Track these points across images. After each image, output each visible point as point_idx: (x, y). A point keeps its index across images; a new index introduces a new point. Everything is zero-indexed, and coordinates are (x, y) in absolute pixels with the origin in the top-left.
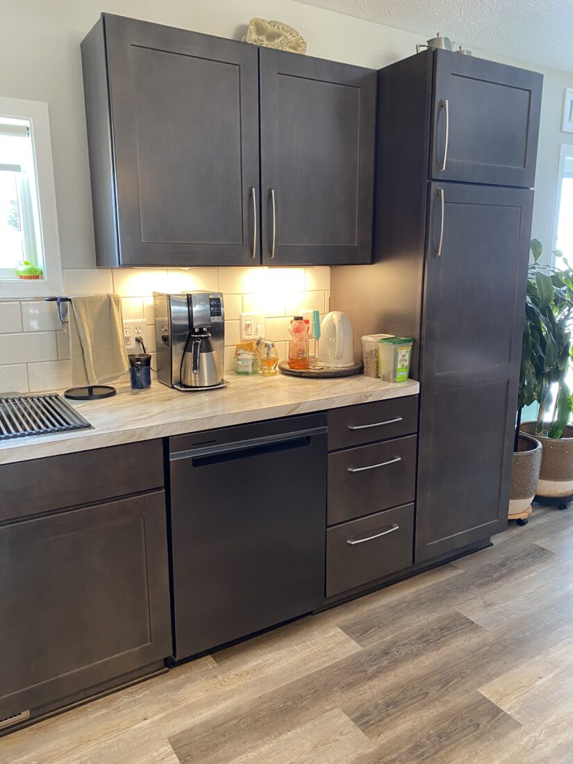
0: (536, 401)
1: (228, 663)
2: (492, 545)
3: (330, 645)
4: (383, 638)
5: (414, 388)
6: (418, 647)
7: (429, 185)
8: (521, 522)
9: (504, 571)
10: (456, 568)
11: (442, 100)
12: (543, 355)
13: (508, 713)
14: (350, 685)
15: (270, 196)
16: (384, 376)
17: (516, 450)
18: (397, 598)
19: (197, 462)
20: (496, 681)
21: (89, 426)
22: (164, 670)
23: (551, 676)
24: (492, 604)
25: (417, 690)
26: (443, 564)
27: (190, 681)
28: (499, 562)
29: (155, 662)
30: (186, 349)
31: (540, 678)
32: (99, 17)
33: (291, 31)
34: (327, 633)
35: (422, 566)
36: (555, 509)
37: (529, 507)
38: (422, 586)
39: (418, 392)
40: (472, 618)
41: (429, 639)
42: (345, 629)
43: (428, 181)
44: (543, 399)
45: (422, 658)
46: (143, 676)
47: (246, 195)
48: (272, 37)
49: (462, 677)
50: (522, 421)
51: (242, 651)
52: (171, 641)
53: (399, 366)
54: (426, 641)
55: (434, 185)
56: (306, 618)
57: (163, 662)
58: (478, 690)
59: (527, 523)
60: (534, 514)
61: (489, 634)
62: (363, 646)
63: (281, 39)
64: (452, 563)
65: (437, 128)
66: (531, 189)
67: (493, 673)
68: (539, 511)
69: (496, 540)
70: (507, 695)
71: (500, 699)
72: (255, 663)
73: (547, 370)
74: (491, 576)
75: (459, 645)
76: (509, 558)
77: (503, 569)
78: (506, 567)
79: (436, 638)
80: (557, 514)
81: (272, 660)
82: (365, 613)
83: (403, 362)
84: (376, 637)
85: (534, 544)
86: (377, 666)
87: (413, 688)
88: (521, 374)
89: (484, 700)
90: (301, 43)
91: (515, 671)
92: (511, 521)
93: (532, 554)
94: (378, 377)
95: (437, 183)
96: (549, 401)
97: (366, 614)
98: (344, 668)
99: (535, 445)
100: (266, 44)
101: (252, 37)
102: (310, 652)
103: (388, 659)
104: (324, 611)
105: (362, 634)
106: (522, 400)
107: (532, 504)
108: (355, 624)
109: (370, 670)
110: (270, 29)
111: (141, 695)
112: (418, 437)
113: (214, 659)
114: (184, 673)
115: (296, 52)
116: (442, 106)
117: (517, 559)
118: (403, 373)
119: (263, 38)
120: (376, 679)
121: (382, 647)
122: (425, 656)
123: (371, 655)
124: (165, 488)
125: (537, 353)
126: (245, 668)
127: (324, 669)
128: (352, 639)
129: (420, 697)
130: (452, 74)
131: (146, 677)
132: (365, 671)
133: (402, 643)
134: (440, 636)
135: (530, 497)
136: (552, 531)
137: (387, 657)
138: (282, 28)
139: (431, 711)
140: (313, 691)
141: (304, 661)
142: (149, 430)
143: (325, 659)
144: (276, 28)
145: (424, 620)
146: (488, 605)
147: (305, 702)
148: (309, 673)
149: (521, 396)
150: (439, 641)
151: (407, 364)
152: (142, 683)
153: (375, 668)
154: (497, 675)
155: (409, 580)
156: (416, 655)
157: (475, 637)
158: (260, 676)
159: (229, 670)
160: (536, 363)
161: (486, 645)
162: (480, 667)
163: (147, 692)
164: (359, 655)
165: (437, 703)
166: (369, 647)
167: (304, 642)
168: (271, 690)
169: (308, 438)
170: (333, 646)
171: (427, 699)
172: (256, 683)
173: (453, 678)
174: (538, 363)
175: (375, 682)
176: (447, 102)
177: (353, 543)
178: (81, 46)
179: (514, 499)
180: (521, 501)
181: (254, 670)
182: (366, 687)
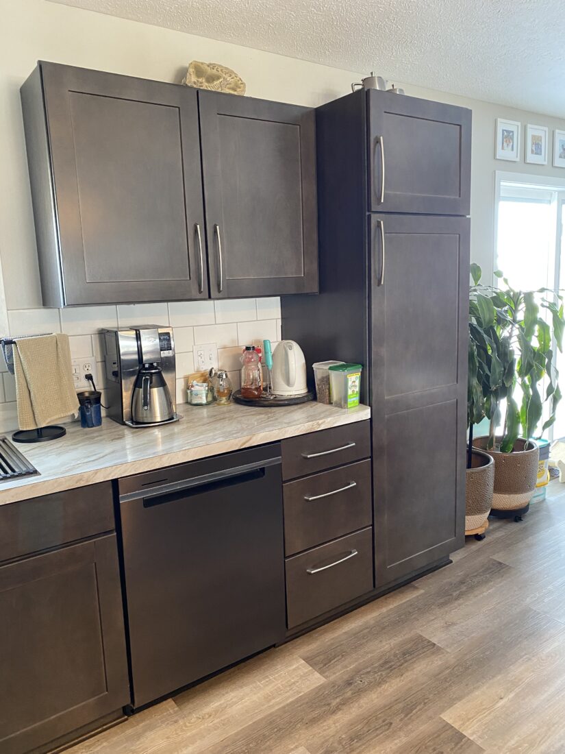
0: (486, 418)
1: (189, 706)
2: (451, 562)
3: (293, 678)
4: (346, 667)
5: (365, 414)
6: (381, 675)
7: (369, 217)
8: (478, 537)
9: (464, 588)
10: (416, 588)
11: (377, 137)
12: (489, 373)
13: (471, 738)
14: (314, 721)
15: (215, 231)
16: (336, 403)
17: (469, 466)
18: (360, 624)
19: (148, 502)
20: (458, 705)
21: (35, 472)
22: (123, 718)
23: (511, 695)
24: (453, 624)
25: (381, 721)
26: (403, 586)
27: (150, 728)
28: (458, 579)
29: (114, 712)
30: (137, 385)
31: (502, 698)
32: (36, 65)
33: (230, 73)
34: (291, 666)
35: (383, 589)
36: (511, 522)
37: (485, 522)
38: (384, 610)
39: (369, 417)
40: (434, 640)
41: (391, 665)
42: (309, 660)
43: (367, 213)
44: (492, 415)
45: (385, 686)
46: (100, 727)
47: (191, 232)
48: (211, 79)
49: (425, 703)
50: (474, 437)
51: (204, 691)
52: (129, 689)
53: (350, 392)
54: (388, 668)
55: (374, 218)
56: (268, 652)
57: (122, 711)
58: (441, 716)
59: (485, 537)
60: (491, 528)
61: (451, 656)
62: (326, 677)
63: (221, 80)
64: (413, 583)
65: (374, 163)
66: (467, 216)
67: (455, 696)
68: (496, 525)
69: (455, 557)
70: (469, 719)
71: (463, 724)
72: (217, 704)
73: (493, 388)
74: (451, 595)
75: (422, 669)
76: (468, 575)
77: (462, 586)
78: (465, 584)
79: (398, 664)
80: (513, 527)
81: (234, 700)
82: (327, 642)
83: (353, 389)
84: (339, 667)
85: (491, 559)
86: (341, 698)
87: (376, 719)
88: (468, 392)
89: (448, 726)
90: (239, 84)
91: (477, 693)
92: (468, 537)
93: (490, 569)
94: (330, 403)
95: (377, 215)
96: (498, 416)
97: (329, 643)
98: (307, 703)
99: (488, 461)
100: (206, 86)
101: (192, 80)
102: (273, 687)
103: (351, 690)
104: (286, 642)
105: (325, 665)
106: (472, 418)
107: (488, 518)
108: (318, 654)
109: (334, 703)
110: (209, 71)
111: (99, 748)
112: (372, 461)
113: (176, 703)
114: (143, 721)
115: (235, 93)
116: (378, 141)
117: (476, 576)
118: (353, 399)
119: (202, 80)
120: (340, 712)
121: (346, 677)
122: (388, 683)
123: (334, 686)
124: (117, 532)
125: (484, 371)
126: (207, 710)
127: (288, 705)
128: (316, 670)
129: (383, 728)
130: (385, 112)
131: (104, 727)
132: (329, 704)
133: (365, 671)
134: (402, 661)
135: (486, 512)
136: (508, 544)
137: (350, 688)
138: (222, 70)
139: (396, 741)
140: (276, 730)
141: (268, 698)
142: (96, 473)
143: (288, 694)
144: (215, 70)
145: (386, 645)
146: (448, 626)
147: (268, 743)
148: (273, 710)
149: (470, 414)
150: (402, 667)
151: (357, 389)
152: (100, 735)
153: (338, 700)
154: (459, 698)
155: (371, 604)
156: (379, 684)
157: (437, 660)
158: (222, 718)
159: (190, 713)
160: (484, 382)
161: (447, 668)
162: (442, 691)
163: (105, 744)
164: (322, 687)
165: (401, 733)
166: (332, 678)
167: (267, 677)
168: (233, 732)
169: (263, 470)
170: (296, 679)
171: (391, 730)
172: (218, 725)
173: (415, 705)
174: (486, 381)
175: (339, 715)
176: (381, 138)
177: (312, 572)
178: (21, 92)
179: (470, 515)
180: (477, 517)
181: (216, 711)
182: (330, 721)
